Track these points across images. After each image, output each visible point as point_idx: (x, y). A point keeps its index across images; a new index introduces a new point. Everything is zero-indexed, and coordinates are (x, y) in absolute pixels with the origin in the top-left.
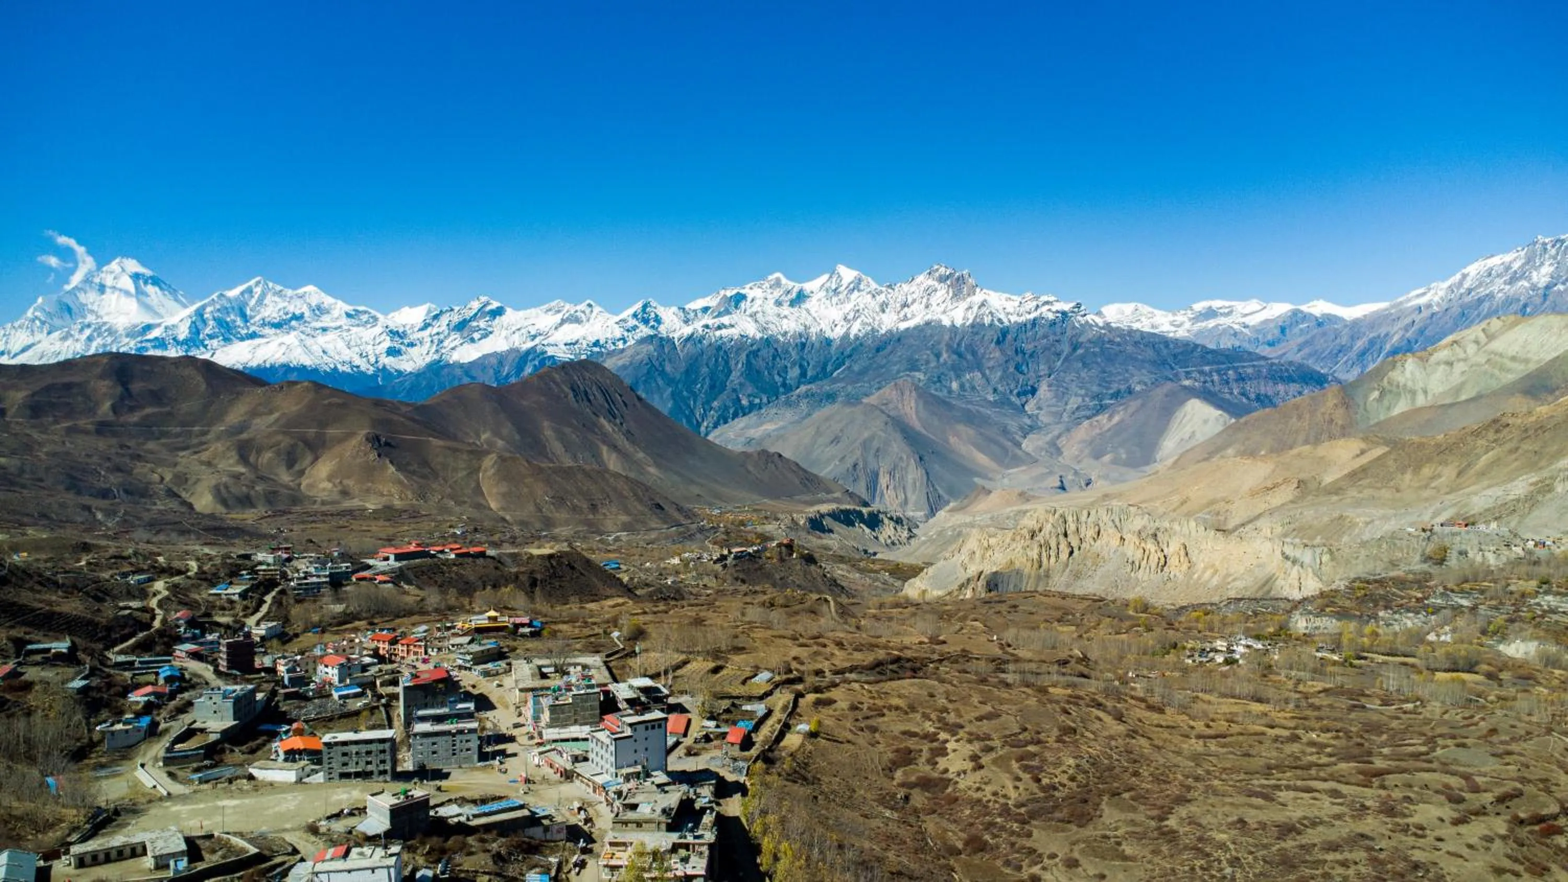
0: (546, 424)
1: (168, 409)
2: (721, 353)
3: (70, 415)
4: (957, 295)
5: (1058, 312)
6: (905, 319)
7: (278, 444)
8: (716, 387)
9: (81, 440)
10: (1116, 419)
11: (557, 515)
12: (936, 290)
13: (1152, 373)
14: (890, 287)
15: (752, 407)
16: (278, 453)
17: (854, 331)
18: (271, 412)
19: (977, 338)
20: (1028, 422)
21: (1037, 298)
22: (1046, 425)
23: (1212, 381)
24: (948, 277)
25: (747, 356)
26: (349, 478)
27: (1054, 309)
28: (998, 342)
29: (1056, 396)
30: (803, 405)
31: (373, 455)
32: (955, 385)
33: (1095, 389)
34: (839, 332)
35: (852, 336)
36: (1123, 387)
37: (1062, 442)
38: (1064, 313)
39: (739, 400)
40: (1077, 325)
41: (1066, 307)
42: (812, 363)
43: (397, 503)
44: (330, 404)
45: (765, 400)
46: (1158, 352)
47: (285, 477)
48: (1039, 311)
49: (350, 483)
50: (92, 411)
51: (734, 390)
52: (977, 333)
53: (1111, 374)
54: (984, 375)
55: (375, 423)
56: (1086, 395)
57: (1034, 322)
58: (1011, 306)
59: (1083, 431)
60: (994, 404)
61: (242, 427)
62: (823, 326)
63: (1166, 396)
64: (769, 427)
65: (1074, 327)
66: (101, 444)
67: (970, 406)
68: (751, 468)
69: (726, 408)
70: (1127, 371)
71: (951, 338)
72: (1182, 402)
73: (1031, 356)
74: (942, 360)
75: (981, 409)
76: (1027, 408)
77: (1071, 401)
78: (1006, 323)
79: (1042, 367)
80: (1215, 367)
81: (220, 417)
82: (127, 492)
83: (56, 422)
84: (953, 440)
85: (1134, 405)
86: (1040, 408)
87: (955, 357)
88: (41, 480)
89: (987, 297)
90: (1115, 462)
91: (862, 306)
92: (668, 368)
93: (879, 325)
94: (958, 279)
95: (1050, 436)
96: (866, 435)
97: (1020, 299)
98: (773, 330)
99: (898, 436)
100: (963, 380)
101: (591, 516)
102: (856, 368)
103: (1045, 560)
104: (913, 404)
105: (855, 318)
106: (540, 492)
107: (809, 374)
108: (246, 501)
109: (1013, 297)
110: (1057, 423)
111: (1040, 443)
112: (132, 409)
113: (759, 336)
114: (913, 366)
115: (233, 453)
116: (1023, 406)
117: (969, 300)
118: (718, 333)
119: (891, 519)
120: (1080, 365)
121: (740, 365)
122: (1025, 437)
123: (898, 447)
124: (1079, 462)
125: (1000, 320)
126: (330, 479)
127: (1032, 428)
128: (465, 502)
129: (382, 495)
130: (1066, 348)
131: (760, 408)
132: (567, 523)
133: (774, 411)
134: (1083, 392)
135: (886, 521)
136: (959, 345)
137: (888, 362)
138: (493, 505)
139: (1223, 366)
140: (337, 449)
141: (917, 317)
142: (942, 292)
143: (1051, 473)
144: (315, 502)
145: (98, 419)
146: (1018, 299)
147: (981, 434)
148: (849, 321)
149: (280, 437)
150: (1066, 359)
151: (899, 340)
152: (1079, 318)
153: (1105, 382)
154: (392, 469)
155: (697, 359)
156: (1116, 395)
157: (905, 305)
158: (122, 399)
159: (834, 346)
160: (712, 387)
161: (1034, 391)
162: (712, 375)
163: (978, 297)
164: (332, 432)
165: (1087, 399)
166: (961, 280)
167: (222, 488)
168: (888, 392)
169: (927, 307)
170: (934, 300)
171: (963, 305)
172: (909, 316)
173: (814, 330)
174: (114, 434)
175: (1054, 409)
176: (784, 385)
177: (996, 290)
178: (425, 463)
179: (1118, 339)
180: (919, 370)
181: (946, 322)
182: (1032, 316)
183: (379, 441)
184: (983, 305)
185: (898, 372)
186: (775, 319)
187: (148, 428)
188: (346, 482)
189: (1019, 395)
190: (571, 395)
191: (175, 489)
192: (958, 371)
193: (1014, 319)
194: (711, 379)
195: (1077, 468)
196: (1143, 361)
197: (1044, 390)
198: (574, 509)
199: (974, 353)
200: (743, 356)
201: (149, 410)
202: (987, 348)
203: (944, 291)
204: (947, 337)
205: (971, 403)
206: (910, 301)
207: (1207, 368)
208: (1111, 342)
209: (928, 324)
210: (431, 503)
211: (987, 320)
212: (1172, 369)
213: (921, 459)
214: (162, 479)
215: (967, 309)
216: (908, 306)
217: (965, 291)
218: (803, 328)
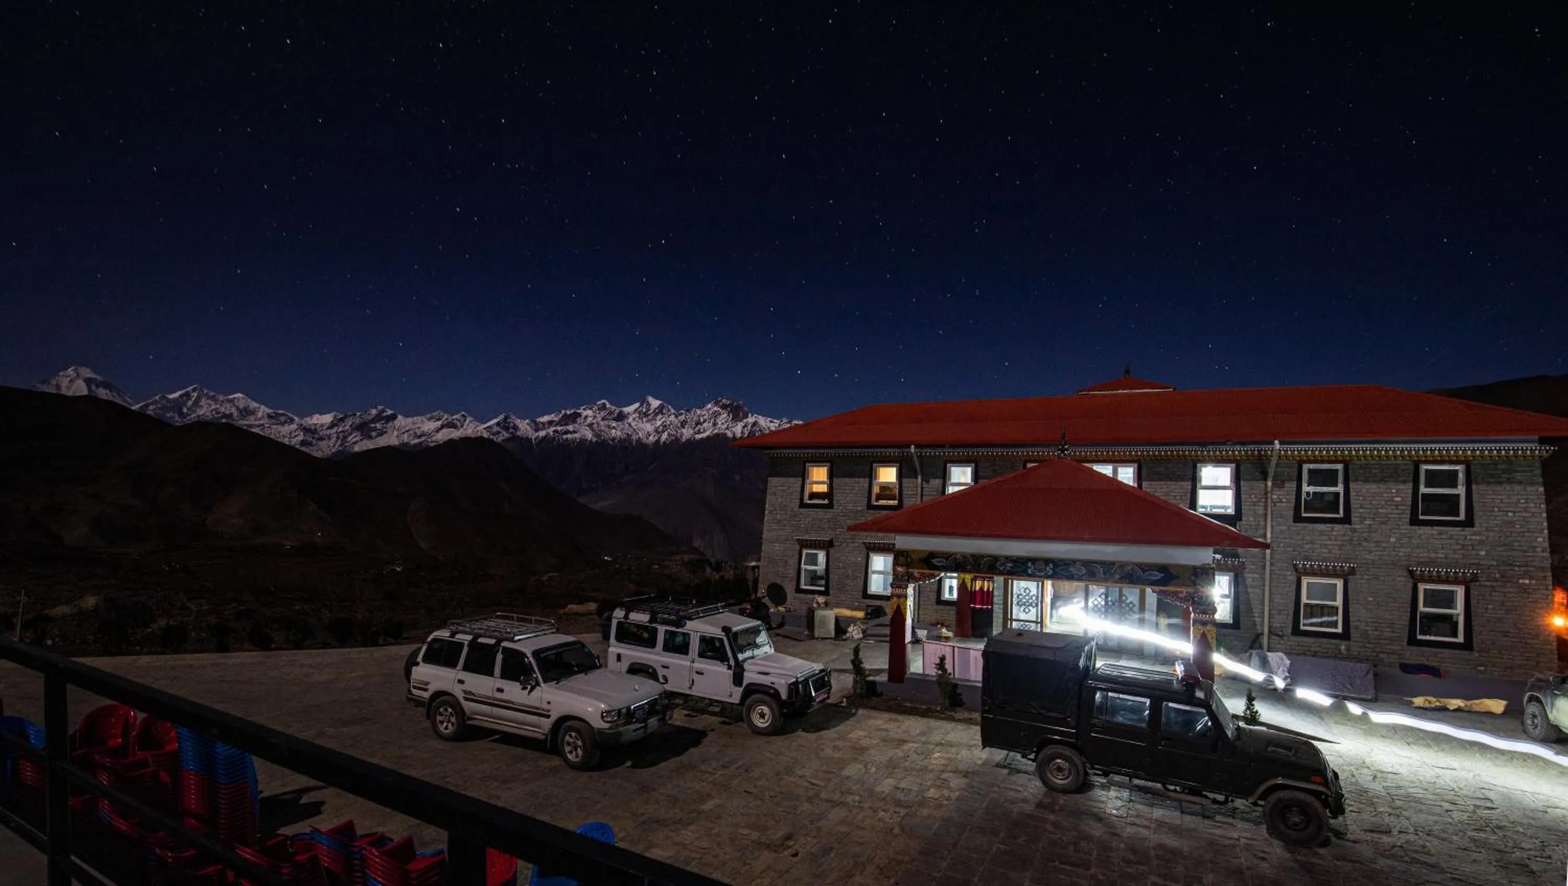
2: (567, 451)
4: (736, 418)
6: (699, 432)
7: (182, 479)
8: (563, 475)
12: (720, 414)
14: (688, 411)
15: (590, 490)
17: (663, 439)
24: (729, 406)
25: (586, 454)
26: (263, 514)
30: (631, 488)
31: (291, 493)
32: (738, 478)
34: (652, 439)
35: (661, 443)
39: (580, 484)
42: (633, 461)
45: (600, 485)
47: (189, 512)
49: (264, 519)
51: (577, 477)
58: (773, 426)
62: (641, 435)
67: (750, 492)
71: (733, 446)
74: (727, 461)
84: (742, 514)
87: (737, 458)
89: (757, 420)
91: (668, 423)
93: (681, 436)
94: (736, 407)
97: (779, 422)
98: (605, 436)
99: (705, 510)
102: (665, 465)
104: (712, 490)
105: (663, 431)
107: (631, 468)
109: (774, 420)
113: (594, 439)
114: (708, 464)
117: (745, 421)
118: (565, 437)
121: (581, 461)
123: (705, 517)
126: (241, 514)
129: (302, 533)
136: (739, 450)
137: (690, 461)
140: (249, 488)
141: (708, 431)
148: (659, 433)
149: (184, 474)
151: (696, 446)
157: (698, 423)
159: (649, 449)
162: (561, 466)
163: (751, 420)
166: (738, 408)
168: (693, 480)
169: (715, 425)
170: (719, 421)
171: (740, 424)
172: (702, 431)
173: (634, 437)
176: (614, 475)
177: (763, 416)
180: (712, 467)
181: (730, 435)
184: (754, 425)
185: (698, 468)
186: (606, 429)
188: (259, 518)
192: (738, 468)
200: (583, 454)
203: (725, 415)
204: (730, 445)
206: (702, 420)
209: (716, 436)
211: (758, 435)
215: (744, 427)
216: (701, 424)
217: (741, 415)
218: (625, 435)
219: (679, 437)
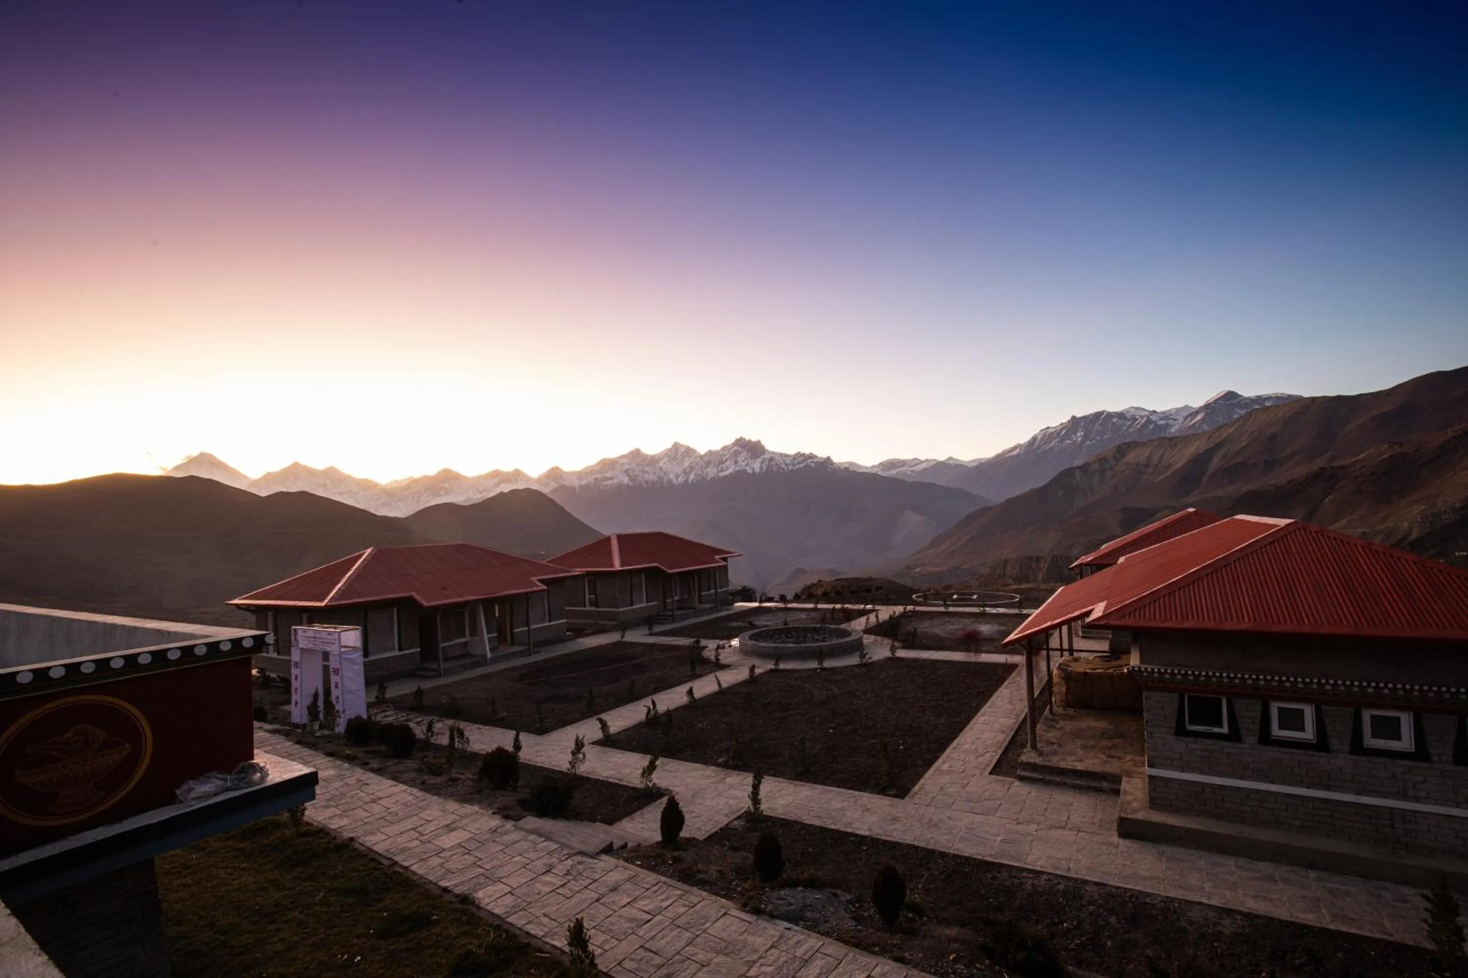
4: (755, 455)
5: (816, 463)
6: (722, 470)
12: (740, 453)
17: (690, 479)
24: (747, 445)
25: (624, 496)
27: (814, 461)
34: (681, 479)
35: (689, 482)
38: (820, 464)
40: (829, 470)
48: (805, 463)
52: (770, 476)
57: (803, 469)
58: (788, 460)
65: (827, 472)
72: (902, 513)
78: (787, 470)
105: (691, 472)
113: (631, 483)
125: (783, 469)
141: (730, 469)
142: (744, 454)
151: (720, 483)
152: (829, 466)
155: (592, 498)
159: (679, 488)
163: (767, 455)
170: (740, 459)
173: (665, 479)
182: (801, 466)
184: (771, 459)
193: (790, 467)
202: (776, 485)
204: (751, 480)
206: (724, 459)
209: (738, 472)
211: (775, 469)
215: (762, 463)
216: (724, 463)
217: (759, 452)
218: (658, 478)
219: (704, 475)
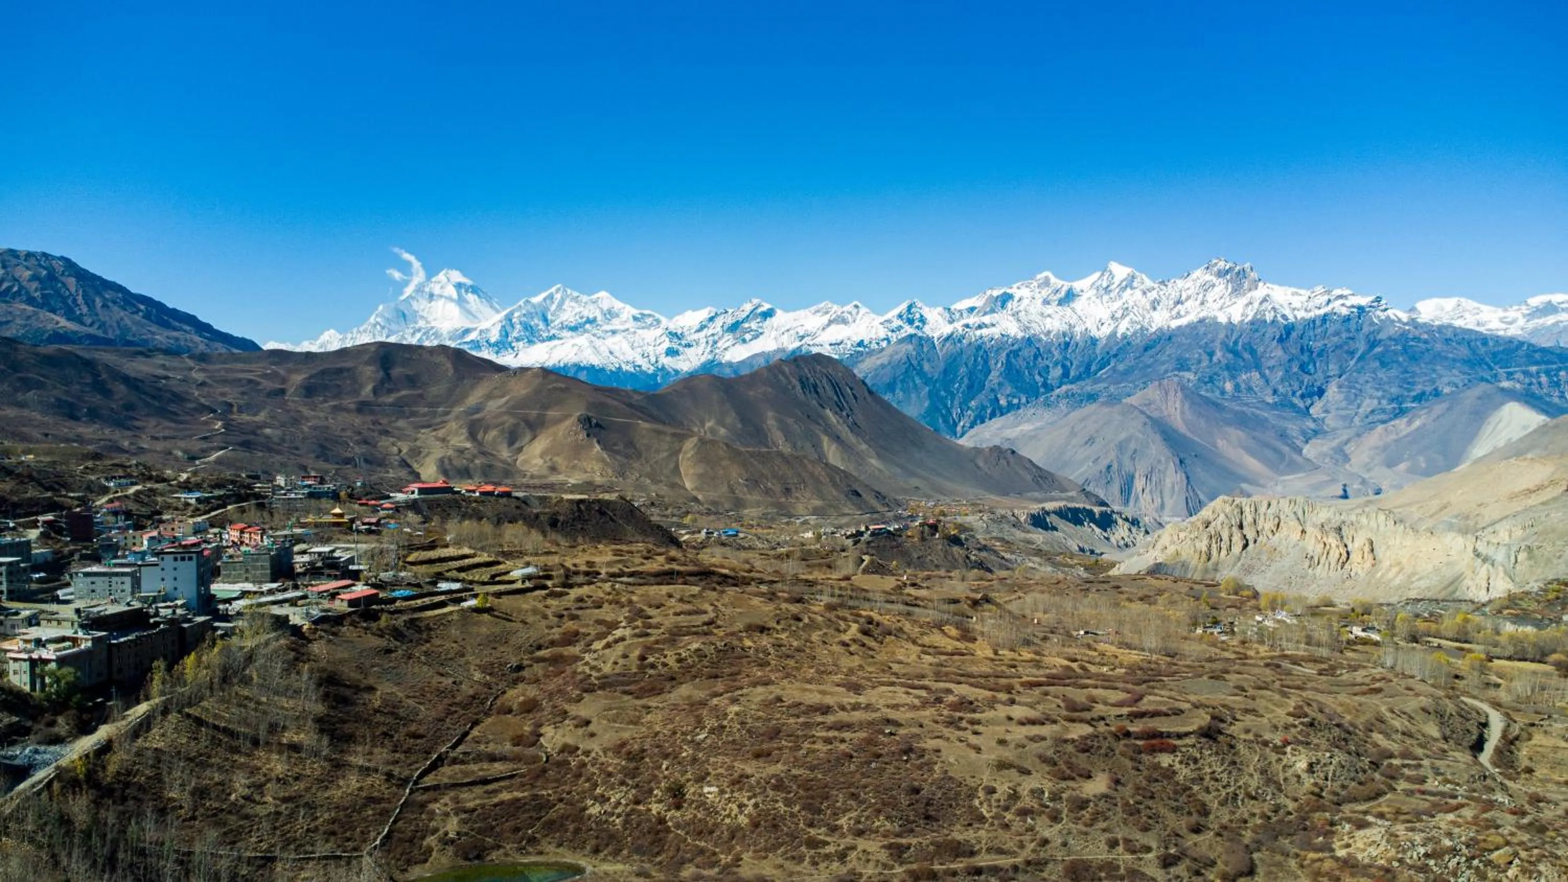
0: (770, 414)
1: (420, 392)
2: (981, 353)
3: (337, 396)
4: (1237, 290)
5: (1353, 307)
6: (1179, 316)
7: (503, 423)
8: (974, 386)
9: (342, 417)
10: (1417, 423)
11: (749, 497)
12: (1213, 286)
13: (1464, 373)
14: (1162, 283)
15: (1010, 407)
16: (502, 432)
17: (1121, 330)
18: (503, 396)
19: (1257, 335)
20: (1312, 425)
21: (1329, 292)
22: (1334, 430)
23: (1540, 383)
24: (1227, 272)
25: (1008, 355)
26: (558, 455)
27: (1348, 303)
28: (1281, 340)
29: (1346, 399)
30: (1063, 405)
31: (582, 435)
32: (1229, 386)
33: (1394, 390)
34: (1106, 331)
35: (1119, 335)
36: (1429, 389)
37: (1348, 449)
38: (1361, 309)
39: (997, 400)
40: (1376, 321)
41: (1363, 301)
42: (1075, 363)
43: (598, 480)
44: (555, 389)
45: (1024, 400)
46: (1474, 352)
47: (505, 453)
48: (1331, 306)
49: (559, 460)
50: (356, 392)
51: (992, 390)
52: (1257, 331)
53: (1414, 374)
54: (1263, 375)
55: (591, 406)
56: (1383, 397)
57: (1325, 318)
58: (1297, 302)
59: (1376, 436)
60: (1274, 406)
61: (478, 409)
62: (1088, 325)
63: (1479, 398)
64: (1026, 427)
65: (1372, 324)
66: (357, 420)
67: (1245, 409)
68: (981, 464)
69: (984, 408)
70: (1434, 371)
71: (1227, 336)
72: (1498, 406)
73: (1320, 355)
74: (1215, 359)
75: (1258, 412)
76: (1311, 411)
77: (1365, 404)
78: (1291, 319)
79: (1331, 366)
80: (1543, 367)
81: (460, 400)
82: (366, 461)
83: (325, 401)
84: (1221, 443)
85: (1439, 408)
86: (1327, 411)
87: (1230, 356)
88: (297, 449)
89: (1270, 292)
90: (1411, 471)
91: (1131, 303)
92: (927, 367)
93: (1149, 323)
94: (1239, 272)
95: (1337, 441)
96: (1123, 436)
97: (1309, 293)
98: (1036, 329)
99: (1158, 438)
100: (1239, 380)
101: (783, 500)
102: (1121, 367)
103: (1214, 552)
104: (1178, 405)
105: (1123, 316)
106: (734, 475)
107: (1072, 373)
108: (465, 473)
109: (1302, 292)
110: (1346, 428)
111: (1325, 449)
112: (390, 391)
113: (1020, 335)
114: (1182, 365)
115: (464, 431)
116: (1308, 408)
117: (1249, 295)
118: (978, 333)
119: (1126, 519)
120: (1378, 364)
121: (999, 365)
122: (1307, 442)
123: (1157, 449)
124: (1369, 470)
125: (1284, 317)
126: (542, 456)
127: (1316, 433)
128: (661, 481)
129: (586, 472)
130: (1361, 347)
131: (1019, 408)
132: (758, 504)
133: (1032, 411)
134: (1380, 394)
135: (1120, 521)
136: (1236, 343)
137: (1156, 361)
138: (688, 485)
139: (1554, 367)
140: (552, 430)
141: (1191, 314)
142: (1221, 287)
143: (1333, 481)
144: (525, 476)
145: (361, 399)
146: (1305, 293)
147: (1254, 438)
148: (1117, 319)
149: (505, 418)
150: (1360, 359)
151: (1170, 338)
152: (1379, 313)
153: (1407, 383)
154: (598, 448)
155: (955, 360)
156: (1419, 398)
157: (1179, 302)
158: (382, 382)
159: (1100, 345)
160: (970, 387)
161: (1321, 392)
162: (971, 374)
163: (1261, 291)
164: (552, 413)
165: (1384, 402)
166: (1242, 274)
167: (446, 461)
168: (1152, 392)
169: (1202, 303)
170: (1211, 296)
171: (1242, 301)
172: (1182, 313)
173: (1078, 329)
174: (372, 413)
175: (1343, 413)
176: (1045, 385)
177: (1281, 285)
178: (631, 444)
179: (1426, 336)
180: (1189, 370)
181: (1222, 319)
182: (1322, 312)
183: (590, 422)
184: (1265, 300)
185: (1166, 371)
186: (1038, 318)
187: (400, 409)
188: (556, 459)
189: (1303, 397)
190: (799, 387)
191: (409, 461)
192: (1232, 370)
193: (1301, 314)
194: (969, 379)
195: (1366, 476)
196: (1454, 360)
197: (1332, 391)
198: (768, 492)
199: (1253, 352)
200: (1004, 355)
201: (403, 393)
202: (1267, 346)
203: (1222, 286)
204: (1222, 335)
205: (1247, 405)
206: (1183, 298)
207: (1534, 369)
208: (1417, 339)
209: (1202, 321)
210: (629, 481)
211: (1269, 317)
212: (1491, 369)
213: (1181, 462)
214: (400, 451)
215: (1247, 305)
216: (1182, 303)
217: (1246, 286)
218: (1067, 327)
219: (1146, 324)
